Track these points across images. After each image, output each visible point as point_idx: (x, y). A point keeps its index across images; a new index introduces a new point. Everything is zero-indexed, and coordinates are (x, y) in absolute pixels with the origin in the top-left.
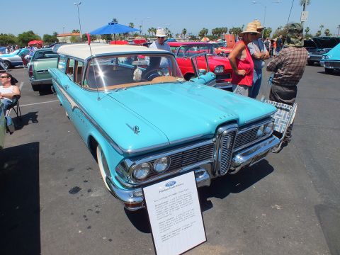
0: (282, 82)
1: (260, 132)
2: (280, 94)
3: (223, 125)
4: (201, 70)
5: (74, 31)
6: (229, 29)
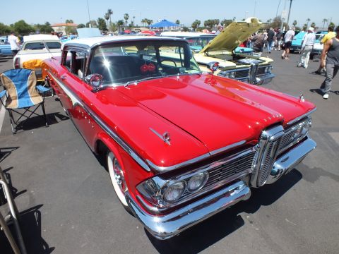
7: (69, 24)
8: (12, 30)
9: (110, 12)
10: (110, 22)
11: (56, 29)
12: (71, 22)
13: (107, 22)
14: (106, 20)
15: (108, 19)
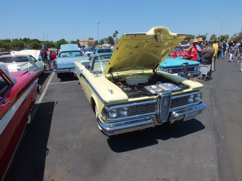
0: (206, 58)
1: (195, 69)
2: (205, 62)
3: (184, 64)
4: (178, 55)
5: (90, 39)
6: (196, 36)
7: (90, 41)
8: (56, 45)
9: (117, 32)
10: (117, 39)
11: (81, 44)
12: (92, 39)
13: (115, 39)
14: (114, 38)
15: (115, 37)
